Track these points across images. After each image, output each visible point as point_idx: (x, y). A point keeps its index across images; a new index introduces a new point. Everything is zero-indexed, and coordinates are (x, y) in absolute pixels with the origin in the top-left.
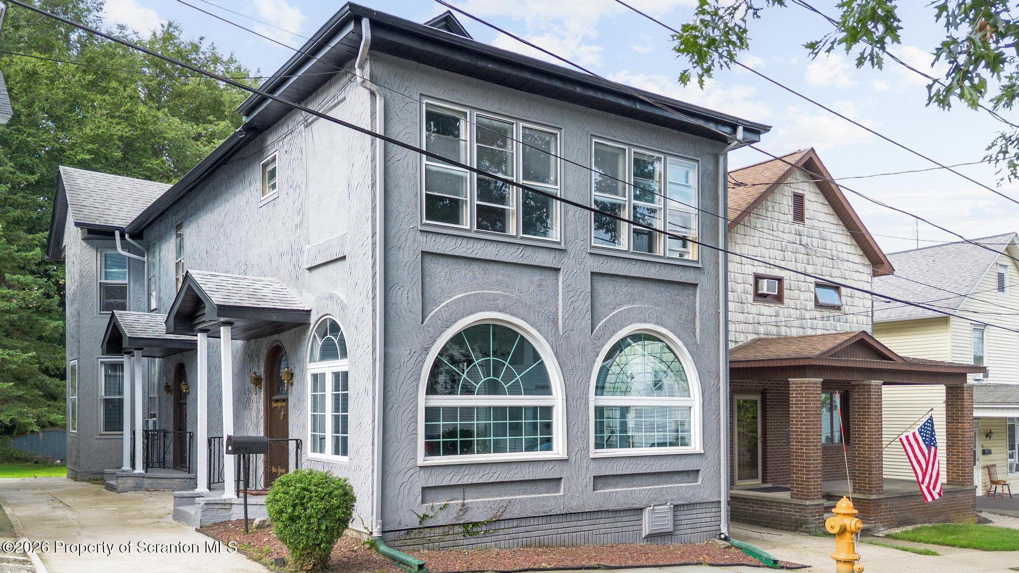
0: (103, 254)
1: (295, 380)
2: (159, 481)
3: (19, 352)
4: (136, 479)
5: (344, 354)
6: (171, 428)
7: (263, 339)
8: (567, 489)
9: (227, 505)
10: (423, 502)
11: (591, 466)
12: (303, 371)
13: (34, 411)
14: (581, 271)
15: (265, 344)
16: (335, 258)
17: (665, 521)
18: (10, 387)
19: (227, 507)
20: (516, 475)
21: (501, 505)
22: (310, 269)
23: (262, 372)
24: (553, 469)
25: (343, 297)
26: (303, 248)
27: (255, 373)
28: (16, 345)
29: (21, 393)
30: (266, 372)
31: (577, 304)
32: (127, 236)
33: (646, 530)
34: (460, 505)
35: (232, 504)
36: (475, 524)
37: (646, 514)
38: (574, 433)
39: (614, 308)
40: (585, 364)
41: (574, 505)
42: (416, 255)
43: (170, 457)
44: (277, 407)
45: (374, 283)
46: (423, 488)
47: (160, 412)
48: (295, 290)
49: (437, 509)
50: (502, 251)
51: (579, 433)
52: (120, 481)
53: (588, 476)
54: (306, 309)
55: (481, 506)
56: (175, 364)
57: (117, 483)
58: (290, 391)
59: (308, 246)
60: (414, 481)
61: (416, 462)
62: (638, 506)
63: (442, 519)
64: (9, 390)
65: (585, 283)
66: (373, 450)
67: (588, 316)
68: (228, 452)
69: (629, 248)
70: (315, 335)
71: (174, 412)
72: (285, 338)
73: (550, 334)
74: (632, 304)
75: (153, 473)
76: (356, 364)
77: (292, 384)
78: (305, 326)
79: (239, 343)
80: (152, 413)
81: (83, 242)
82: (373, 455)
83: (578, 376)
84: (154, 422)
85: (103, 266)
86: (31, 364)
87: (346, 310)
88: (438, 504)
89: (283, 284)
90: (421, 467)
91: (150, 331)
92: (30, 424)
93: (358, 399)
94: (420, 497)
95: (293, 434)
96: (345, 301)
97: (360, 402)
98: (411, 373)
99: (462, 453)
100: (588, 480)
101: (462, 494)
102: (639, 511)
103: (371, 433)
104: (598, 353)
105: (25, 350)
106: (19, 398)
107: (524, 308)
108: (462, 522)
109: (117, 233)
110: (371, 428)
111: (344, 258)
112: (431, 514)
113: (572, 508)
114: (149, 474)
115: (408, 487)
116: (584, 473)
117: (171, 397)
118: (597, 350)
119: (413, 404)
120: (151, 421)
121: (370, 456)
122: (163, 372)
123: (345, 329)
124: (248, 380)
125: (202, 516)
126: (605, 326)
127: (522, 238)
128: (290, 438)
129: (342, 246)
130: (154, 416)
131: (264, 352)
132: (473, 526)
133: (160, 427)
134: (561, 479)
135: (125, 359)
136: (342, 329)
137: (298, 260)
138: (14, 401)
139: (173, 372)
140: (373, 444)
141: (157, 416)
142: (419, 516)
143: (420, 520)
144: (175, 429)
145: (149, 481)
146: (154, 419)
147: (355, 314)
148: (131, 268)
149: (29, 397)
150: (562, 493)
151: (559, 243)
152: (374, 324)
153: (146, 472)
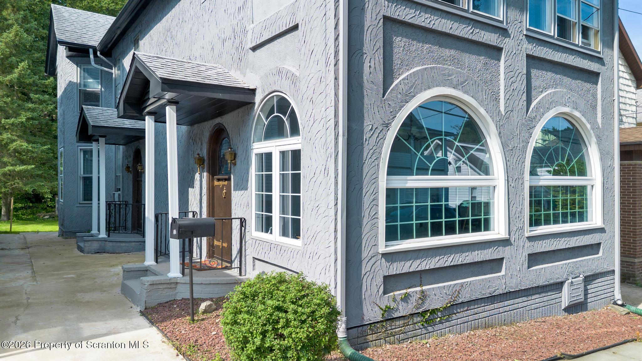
0: (82, 68)
1: (238, 161)
2: (119, 244)
3: (39, 145)
4: (100, 242)
5: (295, 130)
6: (131, 201)
7: (206, 123)
8: (508, 269)
9: (174, 284)
10: (385, 293)
11: (526, 246)
12: (248, 151)
13: (49, 184)
14: (519, 51)
15: (208, 127)
16: (284, 29)
17: (579, 292)
18: (33, 168)
19: (173, 286)
20: (467, 258)
21: (454, 290)
22: (254, 49)
23: (204, 153)
24: (497, 250)
25: (294, 70)
26: (247, 29)
27: (198, 154)
28: (37, 141)
29: (40, 172)
30: (208, 153)
31: (515, 85)
32: (98, 53)
33: (565, 303)
34: (418, 293)
35: (177, 283)
36: (433, 311)
37: (566, 287)
38: (513, 213)
39: (542, 92)
40: (521, 145)
41: (513, 285)
42: (378, 19)
43: (129, 224)
44: (219, 186)
45: (337, 47)
46: (385, 277)
47: (123, 187)
48: (238, 72)
49: (398, 299)
50: (456, 25)
51: (517, 213)
52: (87, 244)
53: (524, 254)
54: (251, 88)
55: (438, 292)
56: (134, 150)
57: (84, 245)
58: (232, 171)
59: (252, 26)
60: (376, 271)
61: (378, 250)
62: (560, 280)
63: (403, 310)
64: (32, 171)
65: (522, 65)
66: (336, 238)
67: (524, 97)
68: (173, 237)
69: (554, 34)
70: (259, 114)
71: (133, 187)
72: (227, 120)
73: (495, 114)
74: (555, 88)
75: (115, 237)
76: (312, 142)
77: (235, 164)
78: (249, 106)
79: (184, 128)
80: (118, 187)
81: (67, 59)
82: (336, 242)
83: (516, 157)
84: (119, 195)
85: (82, 78)
86: (47, 153)
87: (298, 84)
88: (399, 293)
89: (224, 69)
90: (384, 255)
91: (111, 121)
92: (46, 193)
93: (314, 179)
94: (382, 287)
95: (237, 212)
96: (297, 74)
97: (318, 183)
98: (372, 151)
99: (418, 236)
100: (523, 258)
101: (419, 281)
102: (560, 285)
103: (333, 217)
104: (531, 134)
105: (43, 144)
106: (40, 176)
107: (474, 85)
108: (420, 310)
109: (91, 51)
110: (332, 212)
111: (295, 28)
112: (393, 305)
113: (511, 287)
114: (111, 238)
115: (371, 277)
116: (521, 251)
117: (131, 176)
118: (531, 131)
119: (374, 186)
120: (117, 194)
121: (332, 244)
122: (125, 157)
123: (297, 103)
124: (192, 161)
125: (147, 297)
126: (537, 108)
127: (473, 13)
128: (233, 217)
129: (294, 14)
130: (119, 190)
131: (207, 135)
132: (430, 313)
133: (123, 199)
134: (502, 259)
135: (94, 146)
136: (293, 104)
137: (241, 42)
138: (36, 177)
139: (132, 156)
140: (336, 231)
141: (121, 190)
142: (381, 308)
143: (382, 312)
144: (133, 200)
145: (111, 244)
146: (119, 192)
147: (310, 86)
148: (103, 79)
149: (46, 175)
150: (503, 273)
151: (502, 22)
152: (336, 95)
153: (109, 236)
